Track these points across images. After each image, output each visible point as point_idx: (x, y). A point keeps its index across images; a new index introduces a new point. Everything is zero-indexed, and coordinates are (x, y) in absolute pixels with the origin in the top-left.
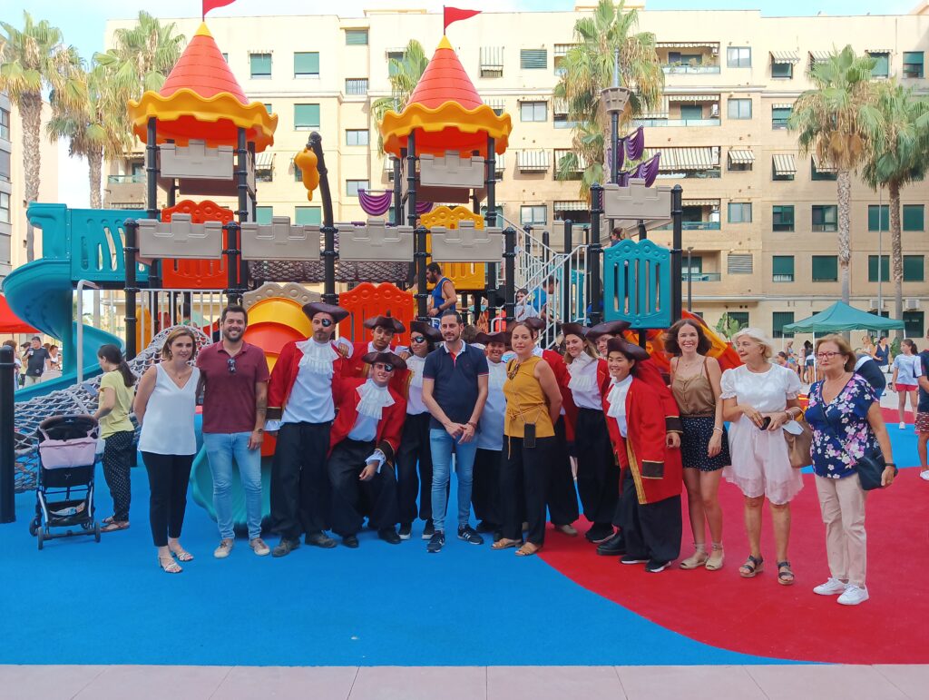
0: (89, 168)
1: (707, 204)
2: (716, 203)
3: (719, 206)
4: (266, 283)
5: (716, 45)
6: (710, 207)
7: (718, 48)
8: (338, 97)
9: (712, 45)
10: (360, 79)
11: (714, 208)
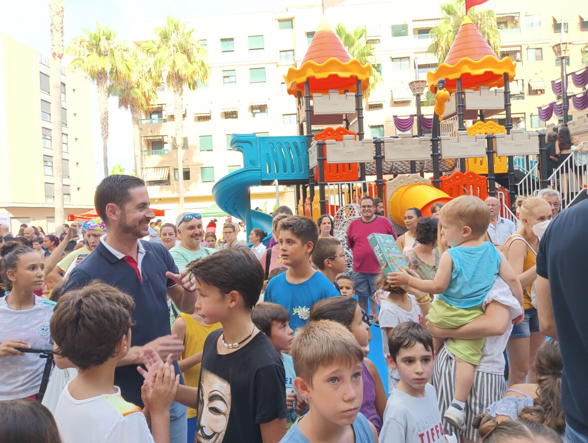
0: (131, 115)
1: (517, 117)
2: (523, 115)
3: (524, 118)
4: (399, 175)
5: (517, 15)
6: (518, 118)
7: (519, 17)
8: (276, 63)
9: (514, 15)
10: (289, 51)
11: (521, 119)
